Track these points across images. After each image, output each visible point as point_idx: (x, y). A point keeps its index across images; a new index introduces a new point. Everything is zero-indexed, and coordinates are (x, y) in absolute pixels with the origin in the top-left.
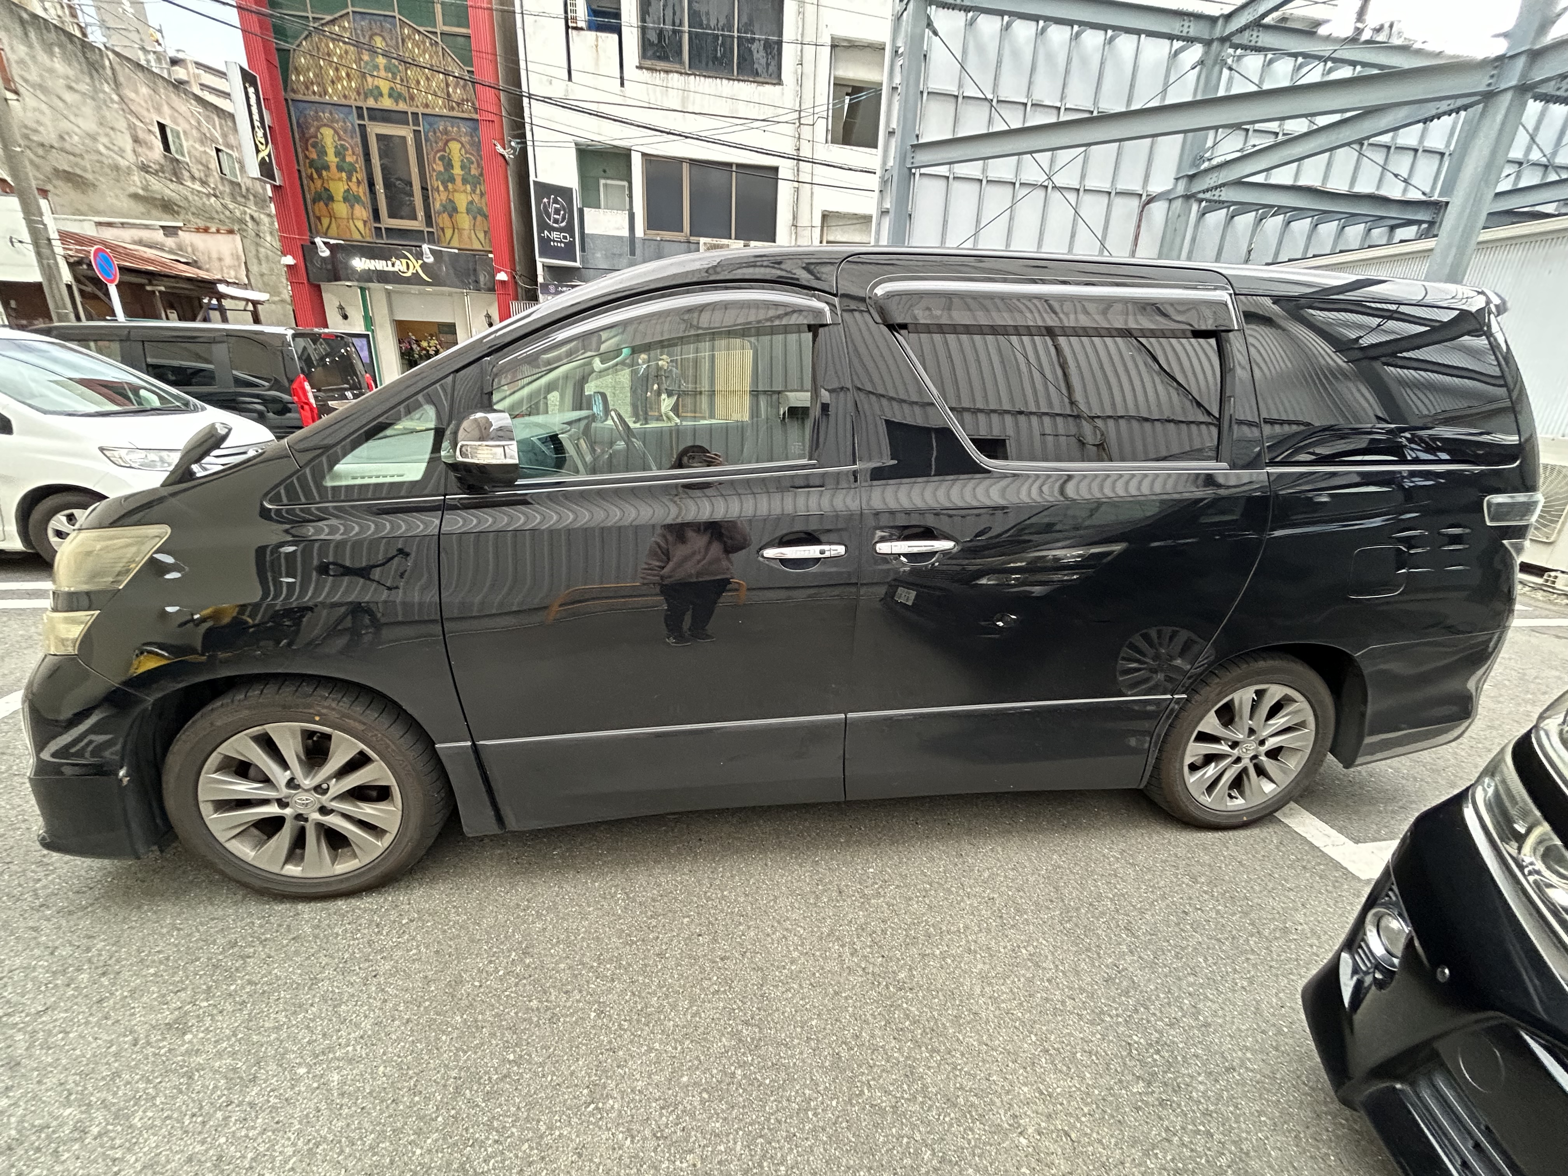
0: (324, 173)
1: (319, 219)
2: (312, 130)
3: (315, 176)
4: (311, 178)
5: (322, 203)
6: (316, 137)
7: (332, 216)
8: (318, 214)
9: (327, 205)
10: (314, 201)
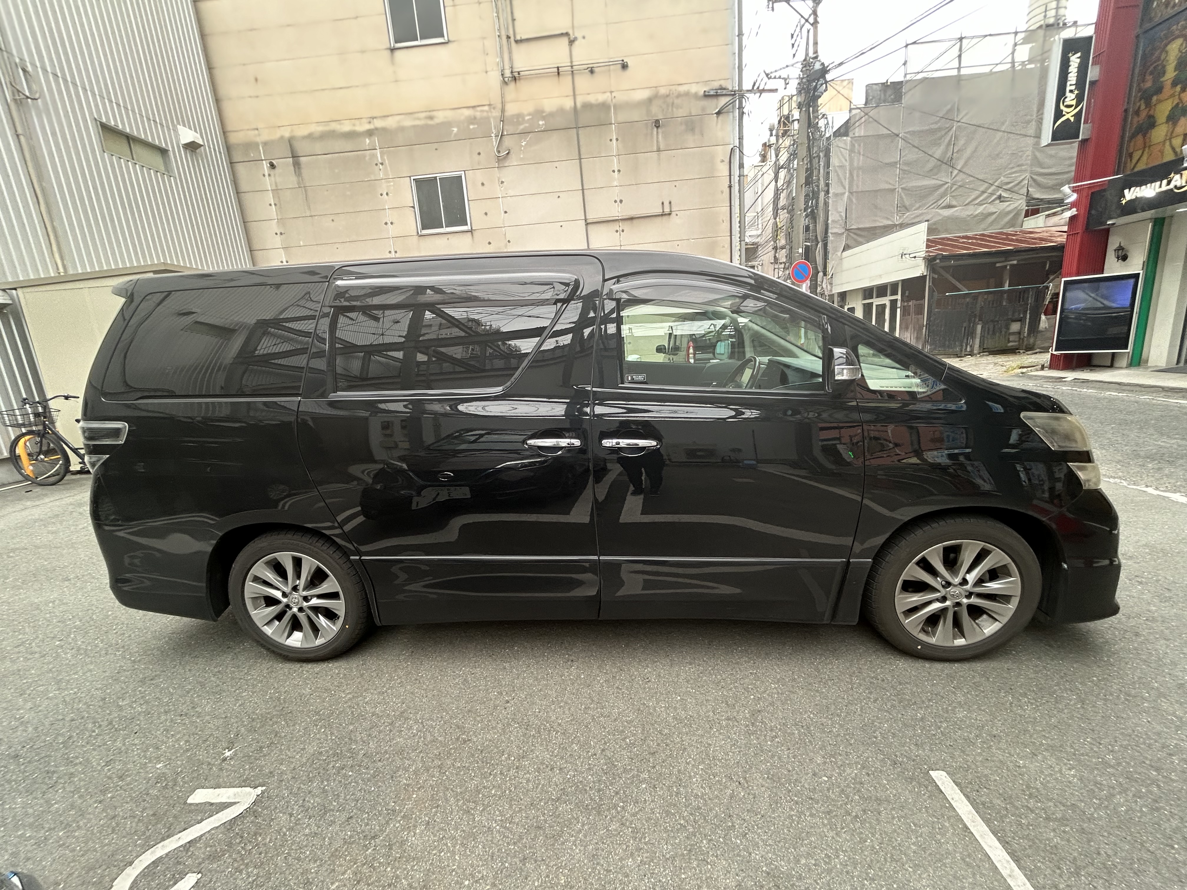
0: (1155, 98)
1: (1131, 156)
2: (1157, 54)
3: (1143, 107)
4: (1137, 113)
5: (1140, 137)
6: (1159, 58)
7: (1146, 146)
8: (1131, 150)
9: (1144, 136)
10: (1133, 136)
